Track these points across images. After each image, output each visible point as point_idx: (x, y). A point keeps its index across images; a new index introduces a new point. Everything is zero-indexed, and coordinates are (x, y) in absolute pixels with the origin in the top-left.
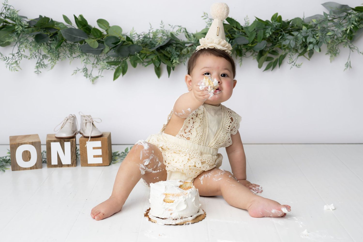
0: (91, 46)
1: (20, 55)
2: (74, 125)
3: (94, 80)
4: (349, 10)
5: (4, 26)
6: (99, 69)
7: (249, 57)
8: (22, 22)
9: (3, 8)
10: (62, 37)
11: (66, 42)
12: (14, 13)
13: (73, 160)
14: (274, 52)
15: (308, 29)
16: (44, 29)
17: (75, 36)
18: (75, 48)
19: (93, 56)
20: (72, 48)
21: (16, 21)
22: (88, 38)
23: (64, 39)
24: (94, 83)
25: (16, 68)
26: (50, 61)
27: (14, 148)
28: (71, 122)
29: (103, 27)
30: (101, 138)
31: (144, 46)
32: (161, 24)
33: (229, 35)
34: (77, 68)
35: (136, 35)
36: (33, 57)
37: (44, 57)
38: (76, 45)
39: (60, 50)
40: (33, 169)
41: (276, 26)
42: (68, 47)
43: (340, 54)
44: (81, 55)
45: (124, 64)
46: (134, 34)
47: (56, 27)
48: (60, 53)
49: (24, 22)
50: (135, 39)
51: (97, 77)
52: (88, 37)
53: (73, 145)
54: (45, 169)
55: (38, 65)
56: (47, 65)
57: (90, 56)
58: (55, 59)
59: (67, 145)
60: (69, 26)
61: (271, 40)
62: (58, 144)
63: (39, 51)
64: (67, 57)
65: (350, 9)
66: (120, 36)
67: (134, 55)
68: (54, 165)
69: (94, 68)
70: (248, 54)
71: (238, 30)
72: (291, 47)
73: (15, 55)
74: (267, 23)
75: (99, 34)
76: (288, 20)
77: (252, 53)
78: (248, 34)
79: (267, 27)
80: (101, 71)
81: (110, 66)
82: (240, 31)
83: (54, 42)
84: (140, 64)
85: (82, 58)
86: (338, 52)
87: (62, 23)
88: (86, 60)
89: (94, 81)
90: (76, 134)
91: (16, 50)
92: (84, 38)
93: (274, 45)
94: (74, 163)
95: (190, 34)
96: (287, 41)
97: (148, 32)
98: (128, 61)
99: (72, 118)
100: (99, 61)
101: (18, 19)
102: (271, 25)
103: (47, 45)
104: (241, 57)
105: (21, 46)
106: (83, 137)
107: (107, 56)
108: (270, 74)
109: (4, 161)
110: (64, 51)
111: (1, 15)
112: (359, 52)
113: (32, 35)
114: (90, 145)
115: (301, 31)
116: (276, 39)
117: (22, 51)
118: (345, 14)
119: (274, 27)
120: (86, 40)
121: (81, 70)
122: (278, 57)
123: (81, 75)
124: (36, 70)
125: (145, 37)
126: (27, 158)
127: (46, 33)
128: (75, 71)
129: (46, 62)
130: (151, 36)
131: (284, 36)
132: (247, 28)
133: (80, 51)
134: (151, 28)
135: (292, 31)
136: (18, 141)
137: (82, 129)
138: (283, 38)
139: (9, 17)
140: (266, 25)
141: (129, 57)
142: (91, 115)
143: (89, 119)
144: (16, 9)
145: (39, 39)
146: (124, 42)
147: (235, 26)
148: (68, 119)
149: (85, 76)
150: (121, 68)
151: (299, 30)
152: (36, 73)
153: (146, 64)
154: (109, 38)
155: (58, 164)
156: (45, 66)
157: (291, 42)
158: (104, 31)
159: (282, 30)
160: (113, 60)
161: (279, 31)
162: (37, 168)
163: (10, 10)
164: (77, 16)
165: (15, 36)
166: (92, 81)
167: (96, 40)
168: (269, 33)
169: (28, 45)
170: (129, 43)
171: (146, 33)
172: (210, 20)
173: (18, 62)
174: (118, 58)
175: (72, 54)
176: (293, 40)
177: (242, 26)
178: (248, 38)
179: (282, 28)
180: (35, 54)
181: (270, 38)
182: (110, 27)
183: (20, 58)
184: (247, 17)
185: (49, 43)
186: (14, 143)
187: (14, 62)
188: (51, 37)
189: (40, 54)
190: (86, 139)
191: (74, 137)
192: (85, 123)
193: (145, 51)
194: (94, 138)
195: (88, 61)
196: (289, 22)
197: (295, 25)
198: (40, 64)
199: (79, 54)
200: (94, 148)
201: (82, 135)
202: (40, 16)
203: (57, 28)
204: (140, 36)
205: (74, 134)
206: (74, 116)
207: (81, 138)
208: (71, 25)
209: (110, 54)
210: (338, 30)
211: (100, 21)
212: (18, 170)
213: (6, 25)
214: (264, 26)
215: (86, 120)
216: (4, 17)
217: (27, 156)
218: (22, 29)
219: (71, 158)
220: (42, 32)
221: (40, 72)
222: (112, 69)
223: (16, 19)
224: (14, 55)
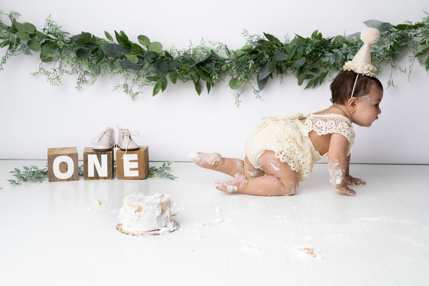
0: (131, 61)
1: (62, 70)
2: (111, 138)
3: (134, 96)
4: (391, 28)
5: (46, 42)
6: (140, 85)
7: (289, 75)
8: (64, 37)
9: (47, 24)
10: (103, 52)
11: (107, 58)
12: (56, 29)
13: (109, 173)
14: (314, 70)
15: (348, 46)
16: (86, 45)
17: (115, 51)
18: (116, 64)
19: (134, 71)
20: (113, 64)
21: (58, 36)
22: (128, 54)
23: (104, 54)
24: (134, 99)
25: (58, 82)
26: (91, 77)
27: (51, 158)
28: (109, 135)
29: (144, 43)
30: (138, 151)
31: (184, 62)
32: (201, 41)
33: (269, 52)
34: (118, 84)
35: (176, 51)
36: (74, 73)
37: (85, 73)
38: (117, 60)
39: (101, 66)
40: (70, 180)
41: (316, 43)
42: (109, 63)
43: (382, 72)
44: (121, 71)
45: (163, 80)
46: (174, 50)
47: (97, 43)
48: (101, 68)
49: (67, 38)
50: (175, 56)
51: (137, 93)
52: (129, 52)
53: (110, 158)
54: (82, 181)
55: (79, 80)
56: (88, 80)
57: (130, 72)
58: (96, 75)
59: (104, 157)
60: (110, 42)
61: (312, 58)
62: (95, 156)
63: (81, 67)
64: (107, 72)
65: (393, 27)
66: (160, 52)
67: (174, 71)
68: (91, 177)
69: (134, 84)
70: (289, 71)
71: (278, 47)
72: (331, 64)
73: (57, 70)
74: (307, 41)
75: (139, 50)
76: (329, 37)
77: (293, 71)
78: (288, 51)
79: (308, 44)
80: (141, 87)
81: (149, 81)
82: (280, 48)
83: (95, 57)
84: (180, 81)
85: (123, 74)
86: (380, 70)
87: (103, 39)
88: (127, 76)
89: (134, 98)
90: (113, 147)
91: (57, 65)
92: (124, 54)
93: (314, 62)
94: (110, 176)
95: (230, 51)
96: (327, 58)
97: (188, 49)
98: (168, 77)
99: (110, 131)
100: (139, 77)
101: (60, 35)
102: (311, 42)
103: (89, 61)
104: (282, 74)
105: (63, 61)
106: (120, 150)
107: (147, 73)
108: (311, 92)
109: (42, 172)
110: (105, 66)
111: (44, 30)
112: (401, 71)
113: (74, 50)
114: (127, 157)
115: (342, 48)
116: (317, 56)
117: (64, 67)
118: (387, 31)
119: (315, 44)
120: (127, 56)
121: (122, 86)
122: (319, 75)
123: (122, 90)
124: (77, 85)
125: (185, 54)
126: (64, 170)
127: (87, 49)
128: (115, 87)
129: (87, 78)
130: (191, 52)
131: (324, 54)
132: (287, 45)
133: (121, 67)
134: (191, 44)
135: (333, 49)
136: (56, 153)
137: (120, 143)
138: (323, 55)
139: (52, 32)
140: (306, 43)
141: (169, 72)
142: (128, 129)
143: (127, 132)
144: (59, 25)
145: (80, 54)
146: (163, 57)
147: (275, 43)
148: (105, 132)
149: (125, 92)
150: (160, 83)
151: (339, 47)
152: (77, 89)
153: (185, 80)
154: (149, 53)
155: (95, 176)
156: (85, 81)
157: (331, 59)
158: (145, 47)
159: (322, 47)
160: (153, 76)
161: (320, 48)
162: (73, 180)
163: (53, 26)
164: (119, 32)
165: (57, 51)
166: (132, 97)
167: (136, 55)
168: (309, 50)
169: (70, 61)
170: (168, 59)
171: (186, 50)
172: (250, 37)
173: (59, 78)
174: (158, 74)
175: (113, 69)
176: (333, 57)
177: (282, 43)
178: (287, 55)
179: (322, 46)
180: (77, 70)
181: (311, 55)
182: (150, 43)
183: (62, 73)
184: (288, 34)
185: (90, 59)
186: (52, 154)
187: (56, 77)
188: (92, 53)
189: (82, 70)
190: (123, 151)
191: (111, 150)
192: (122, 136)
193: (185, 67)
194: (131, 151)
195: (129, 77)
196: (330, 40)
197: (336, 43)
198: (82, 80)
199: (120, 69)
200: (130, 161)
201: (119, 148)
202: (83, 32)
203: (99, 44)
204: (180, 52)
205: (111, 146)
206: (112, 129)
207: (118, 150)
208: (113, 41)
209: (149, 69)
210: (379, 47)
211: (141, 38)
212: (55, 181)
213: (48, 40)
214: (304, 43)
215: (123, 134)
216: (47, 33)
217: (64, 167)
218: (64, 44)
219: (108, 171)
220: (83, 47)
221: (81, 88)
222: (152, 85)
223: (58, 34)
224: (55, 71)
